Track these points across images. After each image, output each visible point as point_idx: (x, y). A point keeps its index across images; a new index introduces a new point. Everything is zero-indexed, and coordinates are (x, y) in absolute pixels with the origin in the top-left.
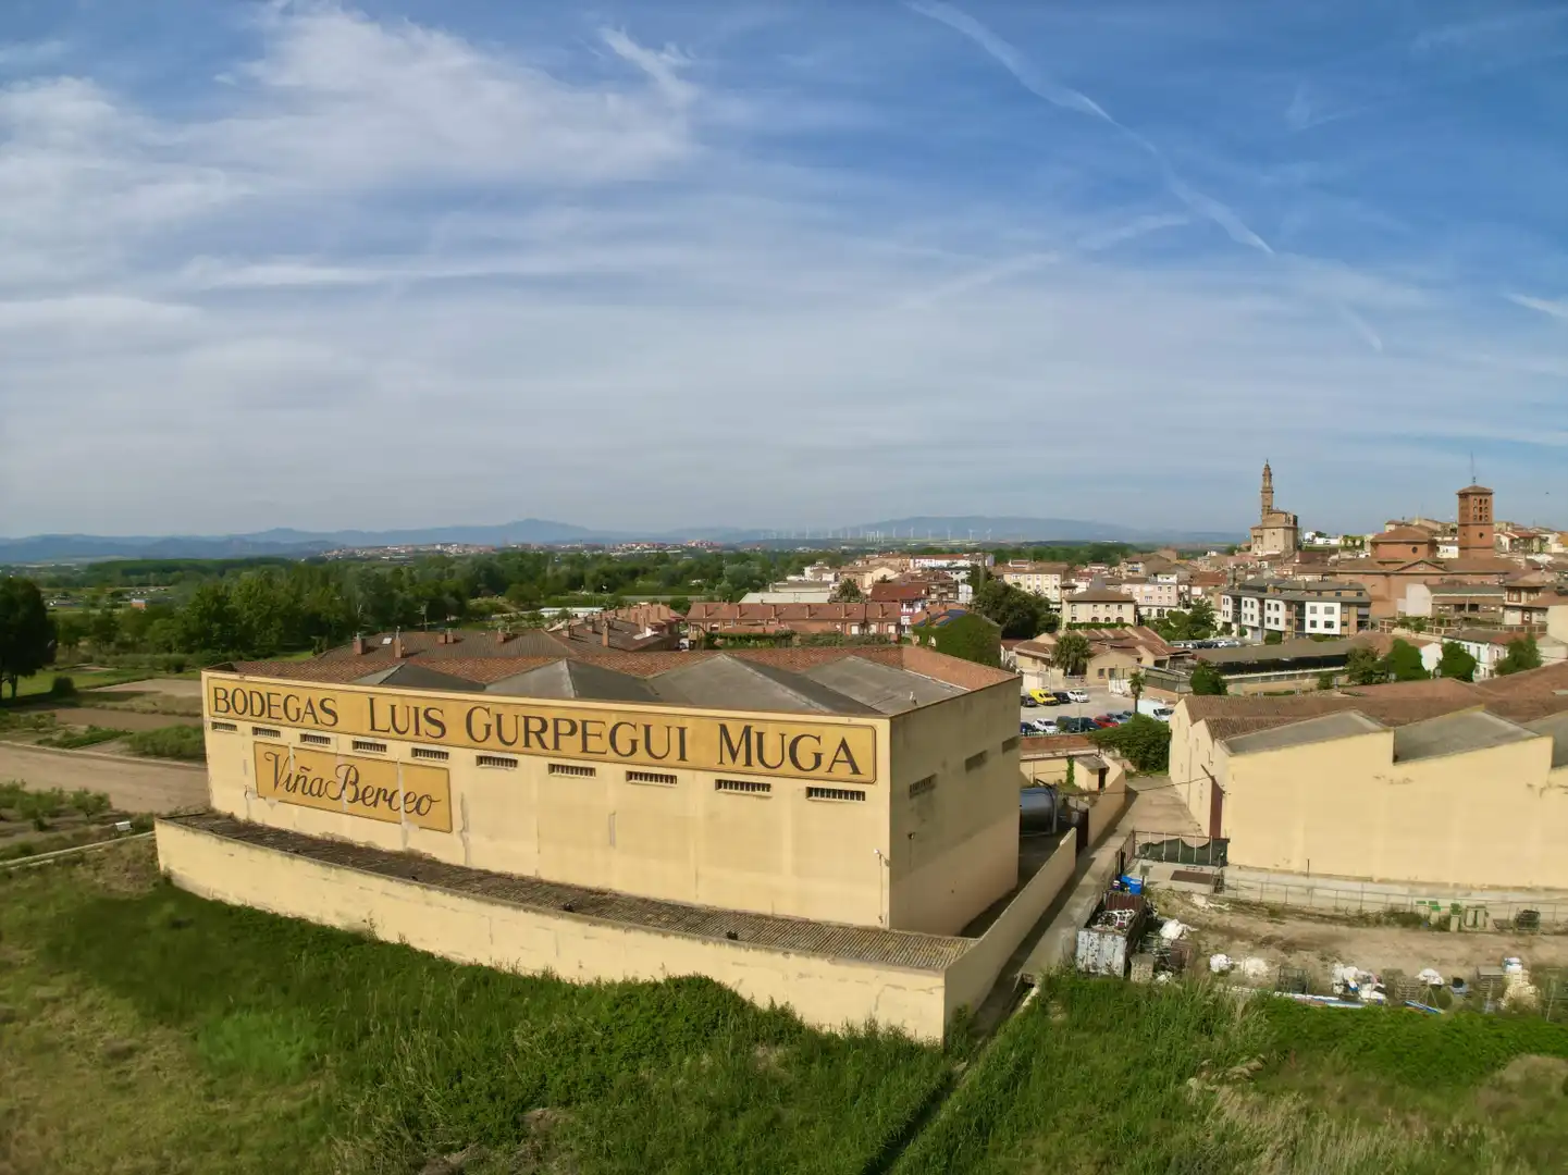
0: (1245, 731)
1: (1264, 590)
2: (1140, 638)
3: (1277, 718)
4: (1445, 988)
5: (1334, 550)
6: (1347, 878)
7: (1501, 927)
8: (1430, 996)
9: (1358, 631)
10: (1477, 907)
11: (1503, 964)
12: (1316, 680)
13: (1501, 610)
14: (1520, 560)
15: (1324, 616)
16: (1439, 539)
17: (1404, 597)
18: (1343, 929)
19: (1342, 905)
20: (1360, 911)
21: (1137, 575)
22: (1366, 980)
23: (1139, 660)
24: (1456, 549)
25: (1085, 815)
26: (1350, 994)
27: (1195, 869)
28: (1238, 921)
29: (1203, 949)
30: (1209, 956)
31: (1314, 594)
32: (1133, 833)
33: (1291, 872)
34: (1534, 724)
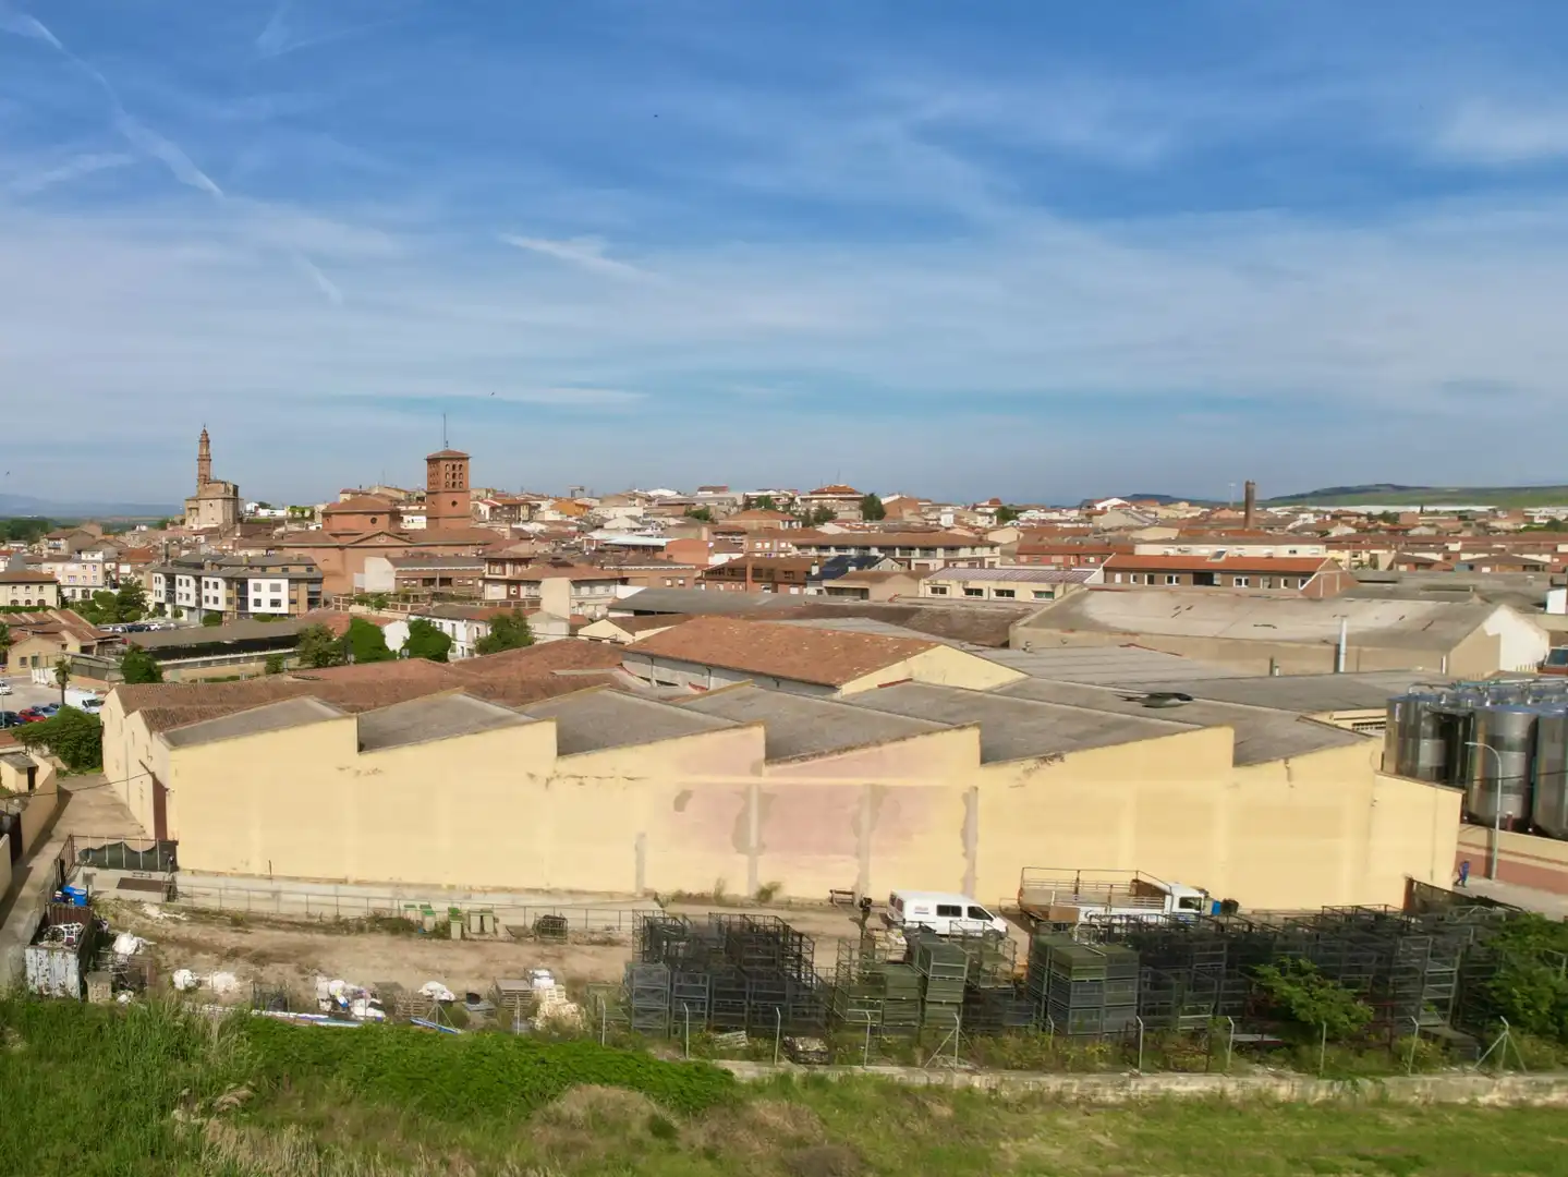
0: (186, 721)
1: (200, 566)
2: (64, 622)
3: (220, 707)
4: (455, 1005)
5: (279, 522)
6: (317, 881)
7: (517, 935)
8: (441, 1013)
9: (309, 609)
10: (482, 911)
11: (529, 978)
12: (263, 664)
13: (480, 583)
14: (504, 529)
15: (269, 594)
16: (403, 508)
17: (363, 572)
18: (320, 938)
19: (314, 910)
20: (338, 916)
21: (58, 553)
22: (358, 995)
23: (64, 646)
24: (423, 519)
25: (17, 820)
26: (340, 1010)
27: (145, 875)
28: (198, 932)
29: (164, 964)
30: (169, 971)
31: (258, 570)
32: (71, 838)
33: (251, 876)
34: (532, 707)
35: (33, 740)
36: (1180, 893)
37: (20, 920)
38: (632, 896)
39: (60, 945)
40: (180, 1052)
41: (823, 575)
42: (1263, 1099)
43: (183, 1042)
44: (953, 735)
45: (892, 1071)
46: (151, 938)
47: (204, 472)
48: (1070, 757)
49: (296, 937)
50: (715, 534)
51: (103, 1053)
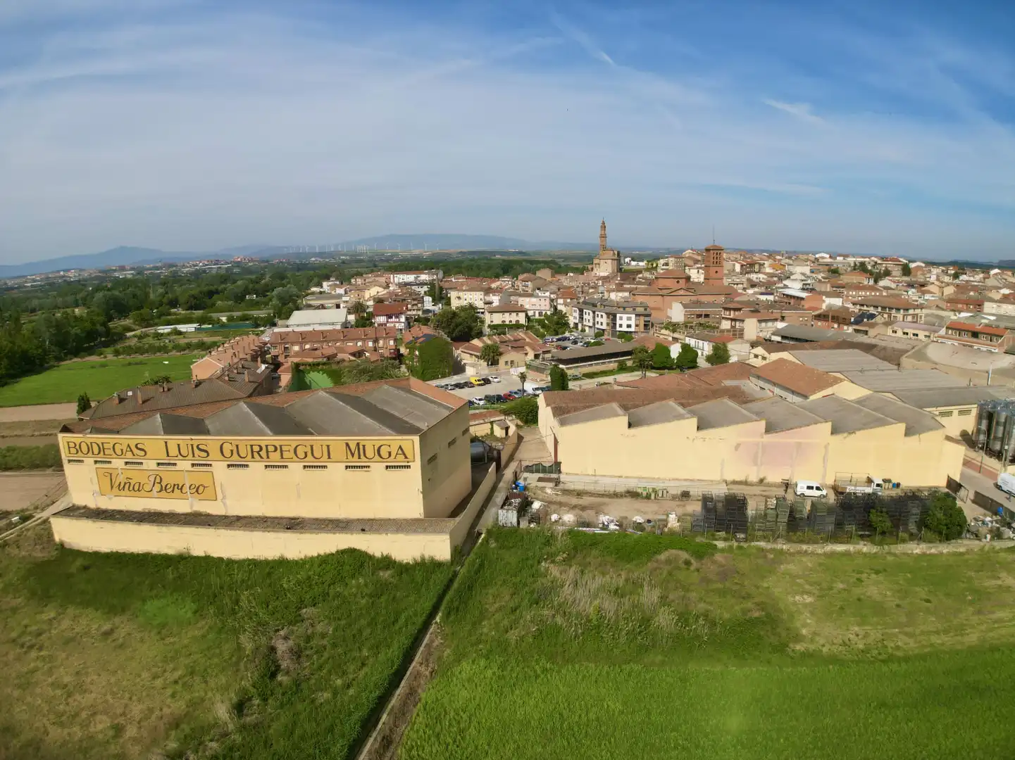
4: (643, 524)
6: (611, 476)
7: (674, 498)
8: (637, 527)
10: (664, 488)
11: (668, 514)
18: (606, 500)
19: (607, 489)
20: (615, 491)
22: (612, 521)
26: (605, 526)
27: (547, 476)
28: (564, 498)
29: (549, 512)
30: (551, 515)
32: (521, 460)
33: (588, 475)
37: (498, 497)
38: (719, 481)
39: (510, 507)
40: (548, 543)
42: (859, 553)
43: (549, 540)
44: (827, 424)
45: (763, 544)
46: (546, 501)
48: (857, 432)
49: (598, 499)
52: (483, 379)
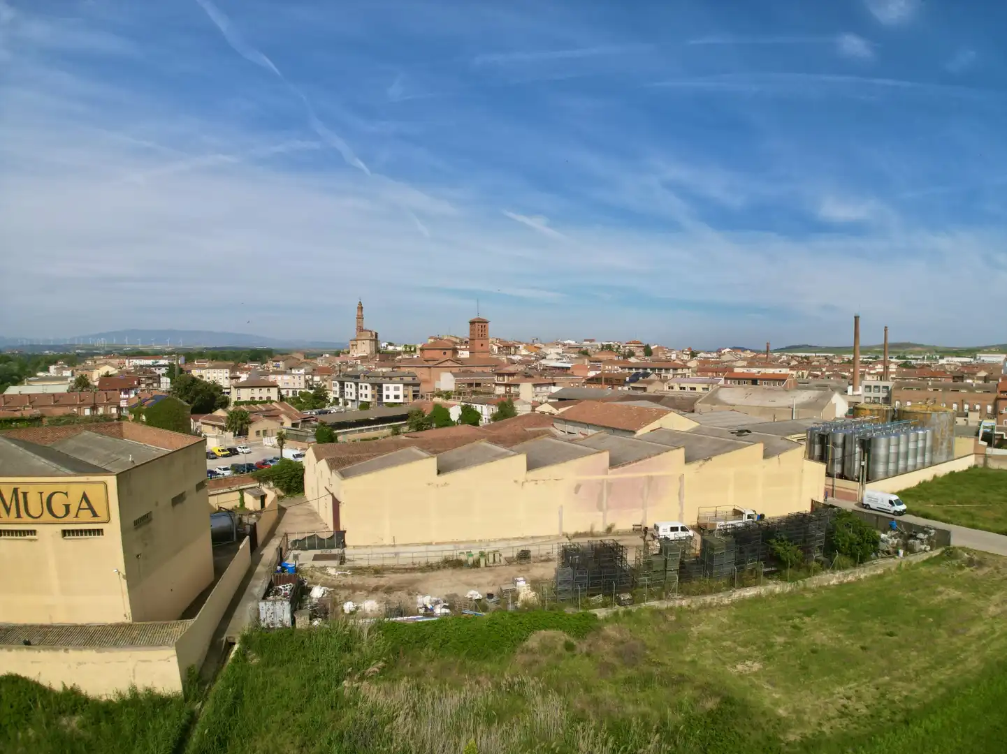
0: (350, 463)
1: (358, 377)
2: (282, 410)
3: (368, 454)
4: (483, 601)
5: (399, 353)
6: (418, 545)
7: (509, 562)
8: (476, 607)
9: (414, 400)
10: (494, 551)
11: (515, 582)
12: (391, 430)
13: (493, 386)
14: (504, 358)
15: (394, 392)
16: (459, 347)
17: (440, 380)
18: (419, 575)
19: (416, 561)
20: (428, 563)
21: (278, 369)
22: (437, 603)
23: (282, 424)
24: (468, 353)
25: (254, 527)
26: (429, 612)
27: (327, 552)
28: (357, 580)
29: (338, 600)
30: (341, 603)
31: (388, 379)
32: (286, 535)
33: (384, 545)
34: (515, 447)
35: (264, 479)
36: (747, 513)
37: (256, 586)
38: (558, 536)
39: (279, 597)
40: (347, 648)
41: (631, 381)
42: (772, 593)
43: (349, 642)
44: (676, 452)
45: (655, 604)
46: (330, 587)
47: (359, 325)
48: (714, 458)
49: (407, 576)
50: (590, 361)
51: (304, 656)
52: (229, 450)
